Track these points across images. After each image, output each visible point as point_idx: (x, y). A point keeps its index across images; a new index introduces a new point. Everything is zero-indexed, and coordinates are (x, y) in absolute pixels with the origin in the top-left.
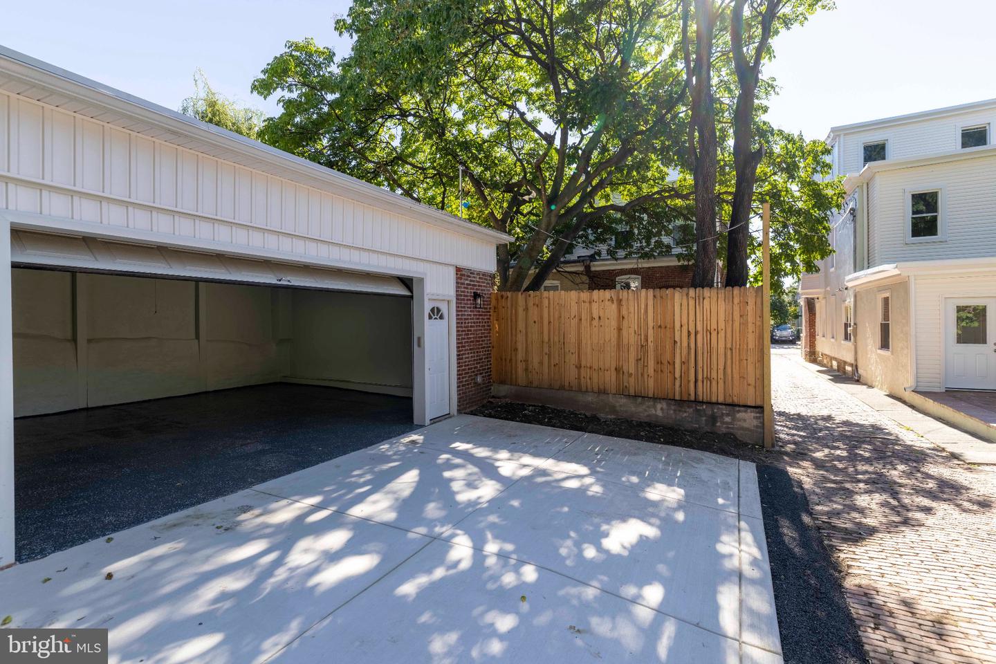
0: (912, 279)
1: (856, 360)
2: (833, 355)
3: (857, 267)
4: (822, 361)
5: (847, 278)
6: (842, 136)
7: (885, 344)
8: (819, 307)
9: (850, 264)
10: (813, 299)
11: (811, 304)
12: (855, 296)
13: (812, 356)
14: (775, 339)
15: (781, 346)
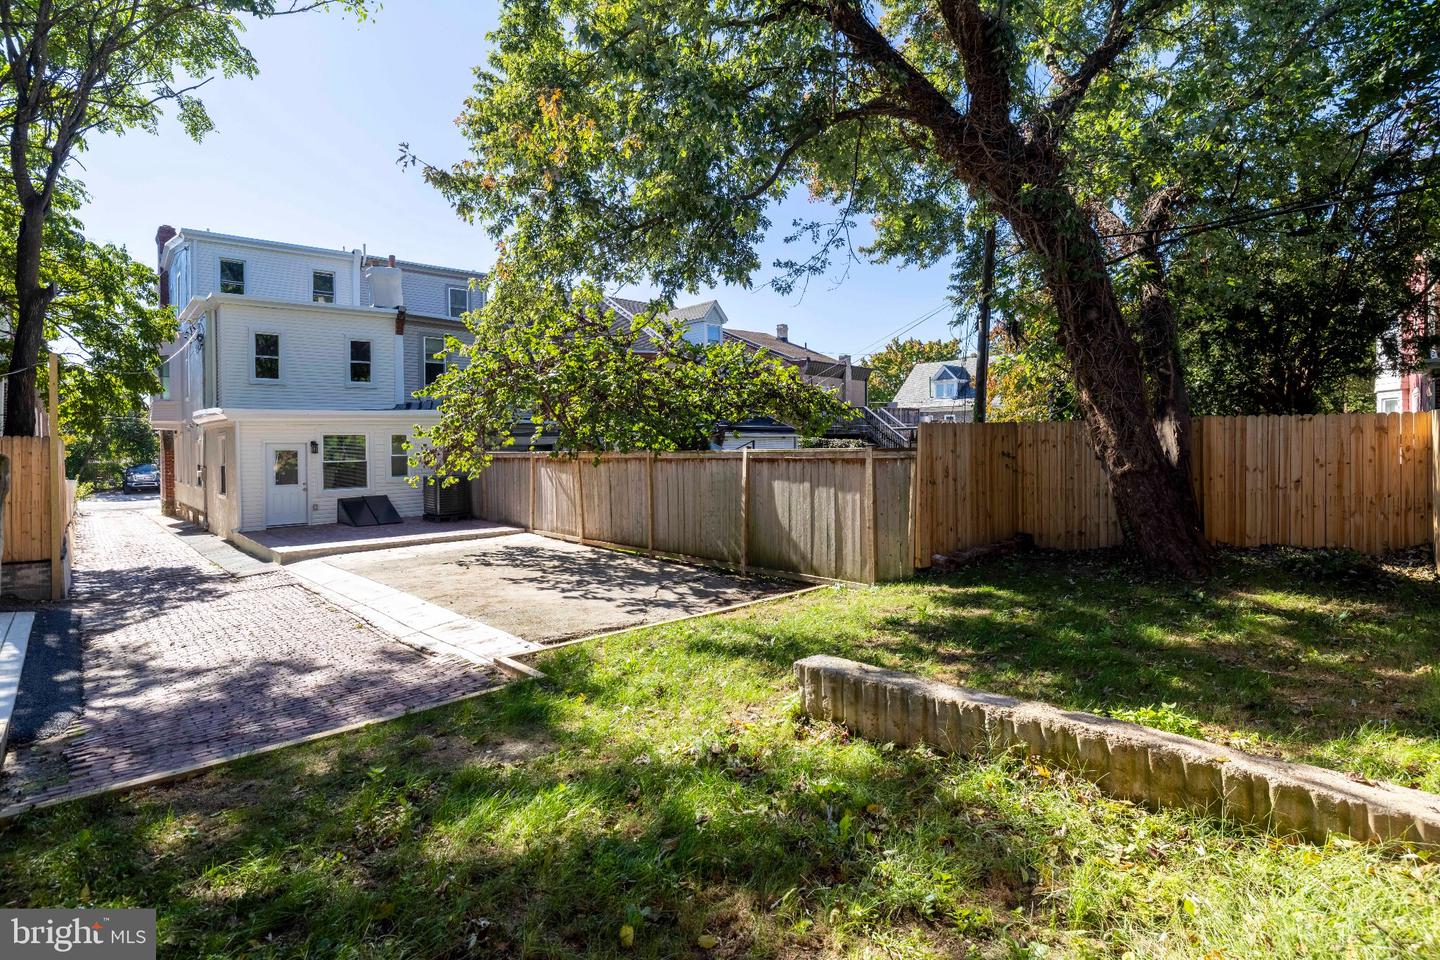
0: (238, 424)
1: (206, 508)
2: (189, 504)
3: (206, 405)
4: (180, 512)
5: (195, 414)
6: (195, 242)
7: (223, 491)
8: (177, 442)
9: (200, 400)
10: (170, 432)
11: (168, 438)
12: (205, 435)
13: (170, 509)
14: (130, 487)
15: (139, 496)
